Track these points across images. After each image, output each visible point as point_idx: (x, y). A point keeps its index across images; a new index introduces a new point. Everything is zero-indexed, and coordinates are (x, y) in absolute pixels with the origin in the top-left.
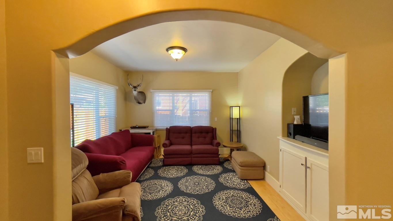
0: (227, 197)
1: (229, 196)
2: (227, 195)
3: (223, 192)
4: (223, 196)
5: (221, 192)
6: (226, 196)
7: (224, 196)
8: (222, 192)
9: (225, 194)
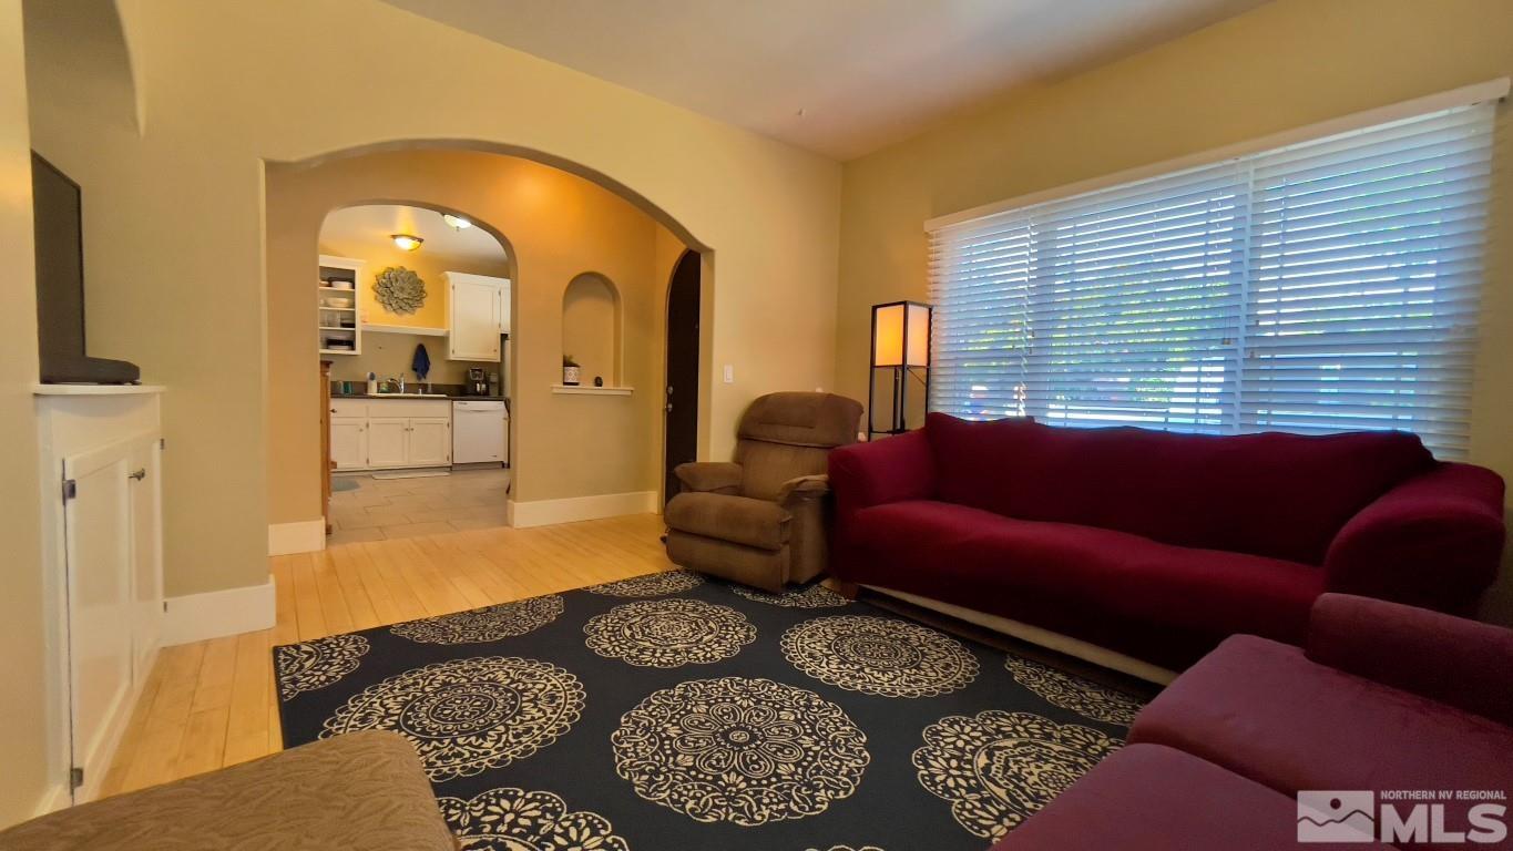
0: (518, 718)
1: (507, 726)
2: (521, 728)
3: (546, 740)
4: (540, 714)
5: (559, 731)
6: (522, 722)
7: (533, 719)
8: (552, 732)
9: (528, 730)
